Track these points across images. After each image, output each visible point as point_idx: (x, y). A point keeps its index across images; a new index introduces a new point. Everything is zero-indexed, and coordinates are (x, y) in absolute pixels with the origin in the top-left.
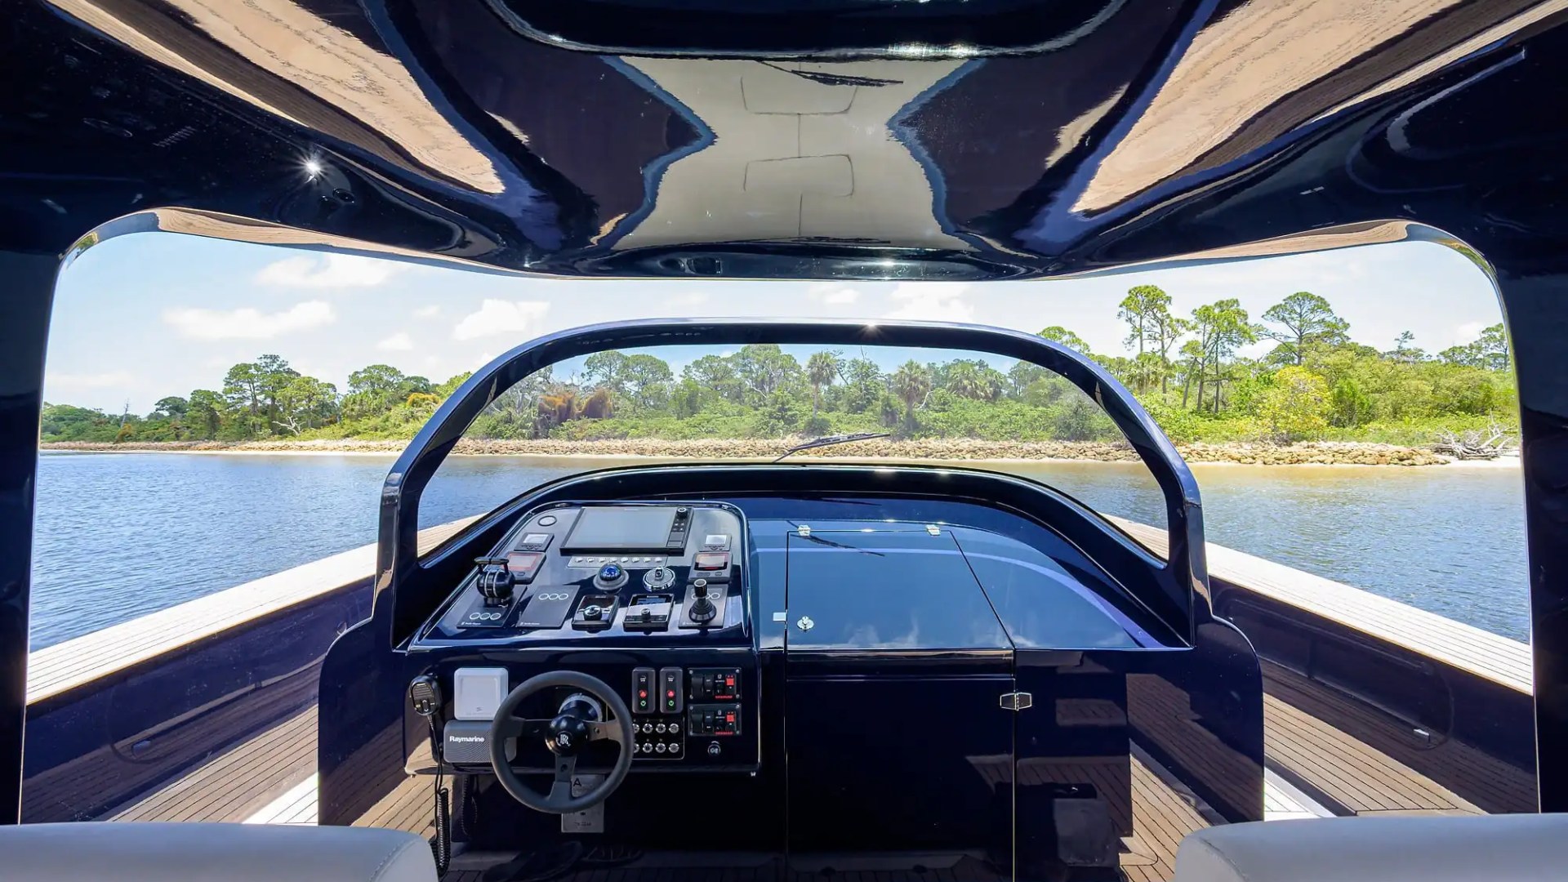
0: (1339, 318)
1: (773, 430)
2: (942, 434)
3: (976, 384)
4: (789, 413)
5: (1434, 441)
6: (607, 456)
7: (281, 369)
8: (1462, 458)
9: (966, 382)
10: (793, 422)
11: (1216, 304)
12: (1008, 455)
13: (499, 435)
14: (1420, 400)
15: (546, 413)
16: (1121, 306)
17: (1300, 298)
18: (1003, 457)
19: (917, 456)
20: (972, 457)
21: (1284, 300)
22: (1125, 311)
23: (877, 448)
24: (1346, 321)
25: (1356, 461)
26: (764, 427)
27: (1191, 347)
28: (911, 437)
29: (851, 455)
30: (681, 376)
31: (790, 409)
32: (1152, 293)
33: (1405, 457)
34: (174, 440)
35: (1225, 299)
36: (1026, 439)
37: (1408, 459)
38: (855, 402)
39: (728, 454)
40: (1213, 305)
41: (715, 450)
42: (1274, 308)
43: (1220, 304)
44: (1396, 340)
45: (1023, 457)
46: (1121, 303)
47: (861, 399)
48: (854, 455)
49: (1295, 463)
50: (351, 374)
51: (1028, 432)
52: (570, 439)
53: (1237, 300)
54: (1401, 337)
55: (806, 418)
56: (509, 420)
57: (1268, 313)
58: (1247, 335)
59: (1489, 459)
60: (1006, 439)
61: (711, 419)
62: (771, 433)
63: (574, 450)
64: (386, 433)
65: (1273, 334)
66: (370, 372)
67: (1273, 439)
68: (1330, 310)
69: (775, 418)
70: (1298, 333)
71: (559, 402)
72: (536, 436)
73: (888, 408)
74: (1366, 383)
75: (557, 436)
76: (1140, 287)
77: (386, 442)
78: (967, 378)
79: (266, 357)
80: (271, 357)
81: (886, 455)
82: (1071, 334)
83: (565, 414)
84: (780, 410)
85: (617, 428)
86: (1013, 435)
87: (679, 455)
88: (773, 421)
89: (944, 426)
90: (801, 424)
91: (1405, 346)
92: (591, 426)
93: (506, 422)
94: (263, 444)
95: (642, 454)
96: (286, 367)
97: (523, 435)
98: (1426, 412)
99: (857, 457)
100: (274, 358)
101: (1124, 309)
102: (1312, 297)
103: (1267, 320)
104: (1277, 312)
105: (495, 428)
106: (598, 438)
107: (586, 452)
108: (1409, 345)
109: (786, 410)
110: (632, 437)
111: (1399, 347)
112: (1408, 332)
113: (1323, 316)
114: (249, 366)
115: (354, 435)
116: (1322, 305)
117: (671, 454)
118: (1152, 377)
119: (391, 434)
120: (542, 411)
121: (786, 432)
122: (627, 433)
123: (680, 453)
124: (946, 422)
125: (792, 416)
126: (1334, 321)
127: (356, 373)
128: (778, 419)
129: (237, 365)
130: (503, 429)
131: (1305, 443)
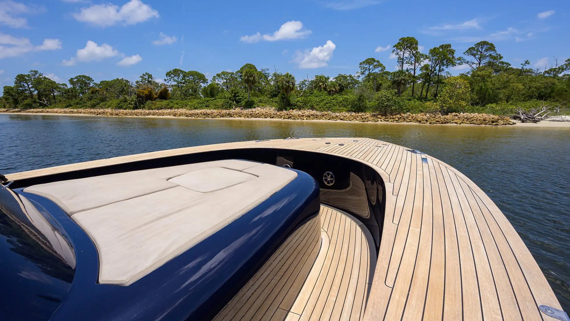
0: (499, 54)
1: (230, 105)
2: (300, 108)
3: (325, 85)
4: (238, 98)
5: (515, 113)
6: (162, 117)
7: (41, 77)
8: (523, 122)
9: (321, 84)
10: (240, 102)
11: (440, 47)
12: (323, 118)
13: (120, 108)
14: (521, 93)
15: (141, 97)
16: (394, 47)
17: (482, 44)
18: (320, 119)
19: (284, 118)
20: (307, 119)
21: (475, 45)
22: (396, 50)
23: (270, 114)
24: (501, 56)
25: (472, 123)
26: (227, 104)
27: (426, 67)
28: (286, 109)
29: (259, 117)
30: (211, 81)
31: (238, 96)
32: (409, 41)
33: (495, 121)
34: (3, 108)
35: (444, 44)
36: (334, 111)
37: (496, 122)
38: (272, 93)
39: (209, 116)
40: (438, 47)
41: (204, 114)
42: (470, 49)
43: (442, 47)
44: (521, 64)
45: (329, 119)
46: (394, 45)
47: (276, 92)
48: (260, 117)
49: (444, 123)
50: (70, 79)
51: (337, 107)
52: (149, 109)
53: (450, 45)
54: (524, 63)
55: (246, 100)
56: (125, 101)
57: (467, 51)
58: (451, 62)
59: (536, 123)
60: (326, 111)
61: (209, 100)
62: (230, 107)
63: (149, 114)
64: (81, 106)
65: (468, 62)
66: (78, 78)
67: (440, 111)
68: (495, 50)
69: (231, 100)
70: (479, 62)
71: (146, 92)
72: (136, 108)
73: (283, 96)
74: (494, 84)
75: (144, 108)
76: (405, 38)
77: (80, 110)
78: (322, 82)
79: (32, 71)
80: (34, 71)
81: (273, 118)
82: (378, 62)
83: (149, 97)
84: (234, 96)
85: (169, 104)
86: (329, 109)
87: (189, 117)
88: (230, 101)
89: (301, 104)
90: (243, 103)
91: (525, 67)
92: (158, 103)
93: (124, 102)
94: (35, 110)
95: (175, 116)
96: (43, 76)
97: (130, 108)
98: (522, 99)
99: (261, 118)
100: (36, 72)
101: (395, 49)
102: (487, 43)
103: (466, 55)
104: (471, 51)
105: (119, 104)
106: (161, 109)
107: (153, 115)
108: (527, 67)
109: (237, 96)
110: (175, 108)
111: (522, 68)
112: (528, 61)
113: (491, 53)
114: (24, 76)
115: (70, 106)
116: (491, 47)
117: (186, 116)
118: (403, 81)
119: (83, 106)
120: (139, 96)
121: (236, 107)
122: (173, 106)
123: (190, 116)
124: (302, 102)
125: (239, 99)
126: (496, 56)
127: (72, 79)
128: (233, 101)
129: (18, 75)
130: (122, 105)
131: (454, 114)
